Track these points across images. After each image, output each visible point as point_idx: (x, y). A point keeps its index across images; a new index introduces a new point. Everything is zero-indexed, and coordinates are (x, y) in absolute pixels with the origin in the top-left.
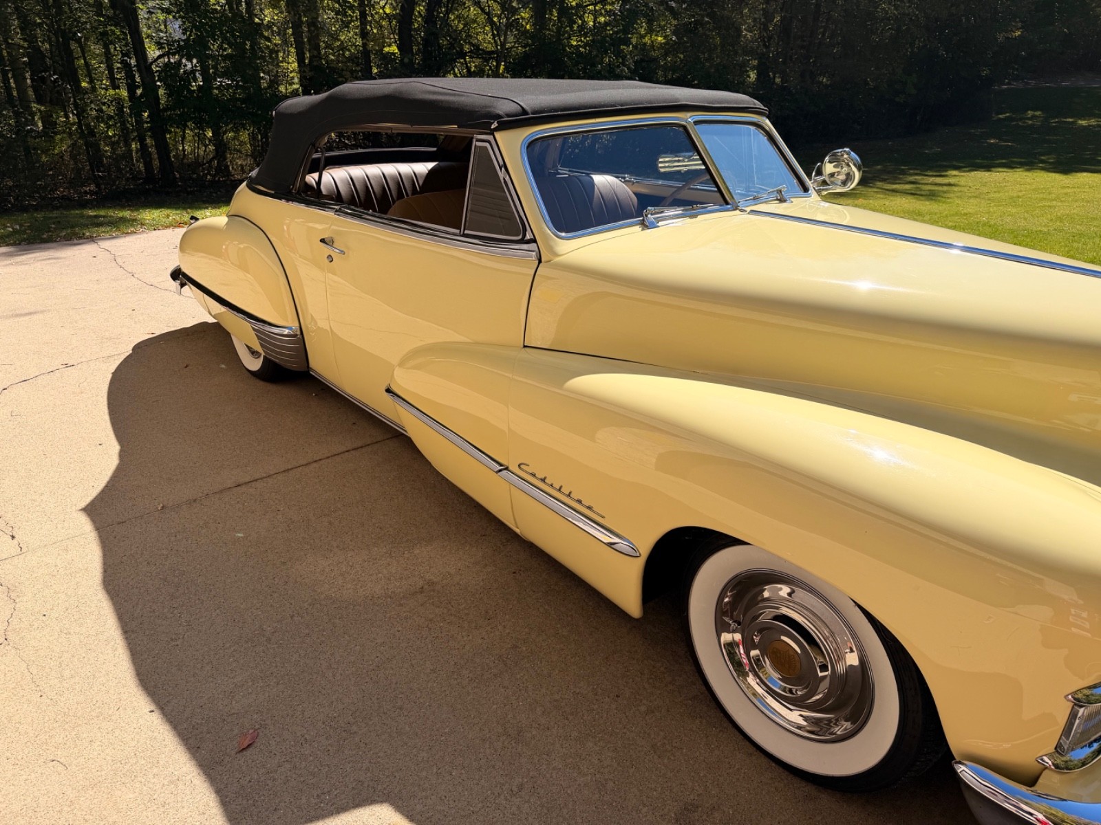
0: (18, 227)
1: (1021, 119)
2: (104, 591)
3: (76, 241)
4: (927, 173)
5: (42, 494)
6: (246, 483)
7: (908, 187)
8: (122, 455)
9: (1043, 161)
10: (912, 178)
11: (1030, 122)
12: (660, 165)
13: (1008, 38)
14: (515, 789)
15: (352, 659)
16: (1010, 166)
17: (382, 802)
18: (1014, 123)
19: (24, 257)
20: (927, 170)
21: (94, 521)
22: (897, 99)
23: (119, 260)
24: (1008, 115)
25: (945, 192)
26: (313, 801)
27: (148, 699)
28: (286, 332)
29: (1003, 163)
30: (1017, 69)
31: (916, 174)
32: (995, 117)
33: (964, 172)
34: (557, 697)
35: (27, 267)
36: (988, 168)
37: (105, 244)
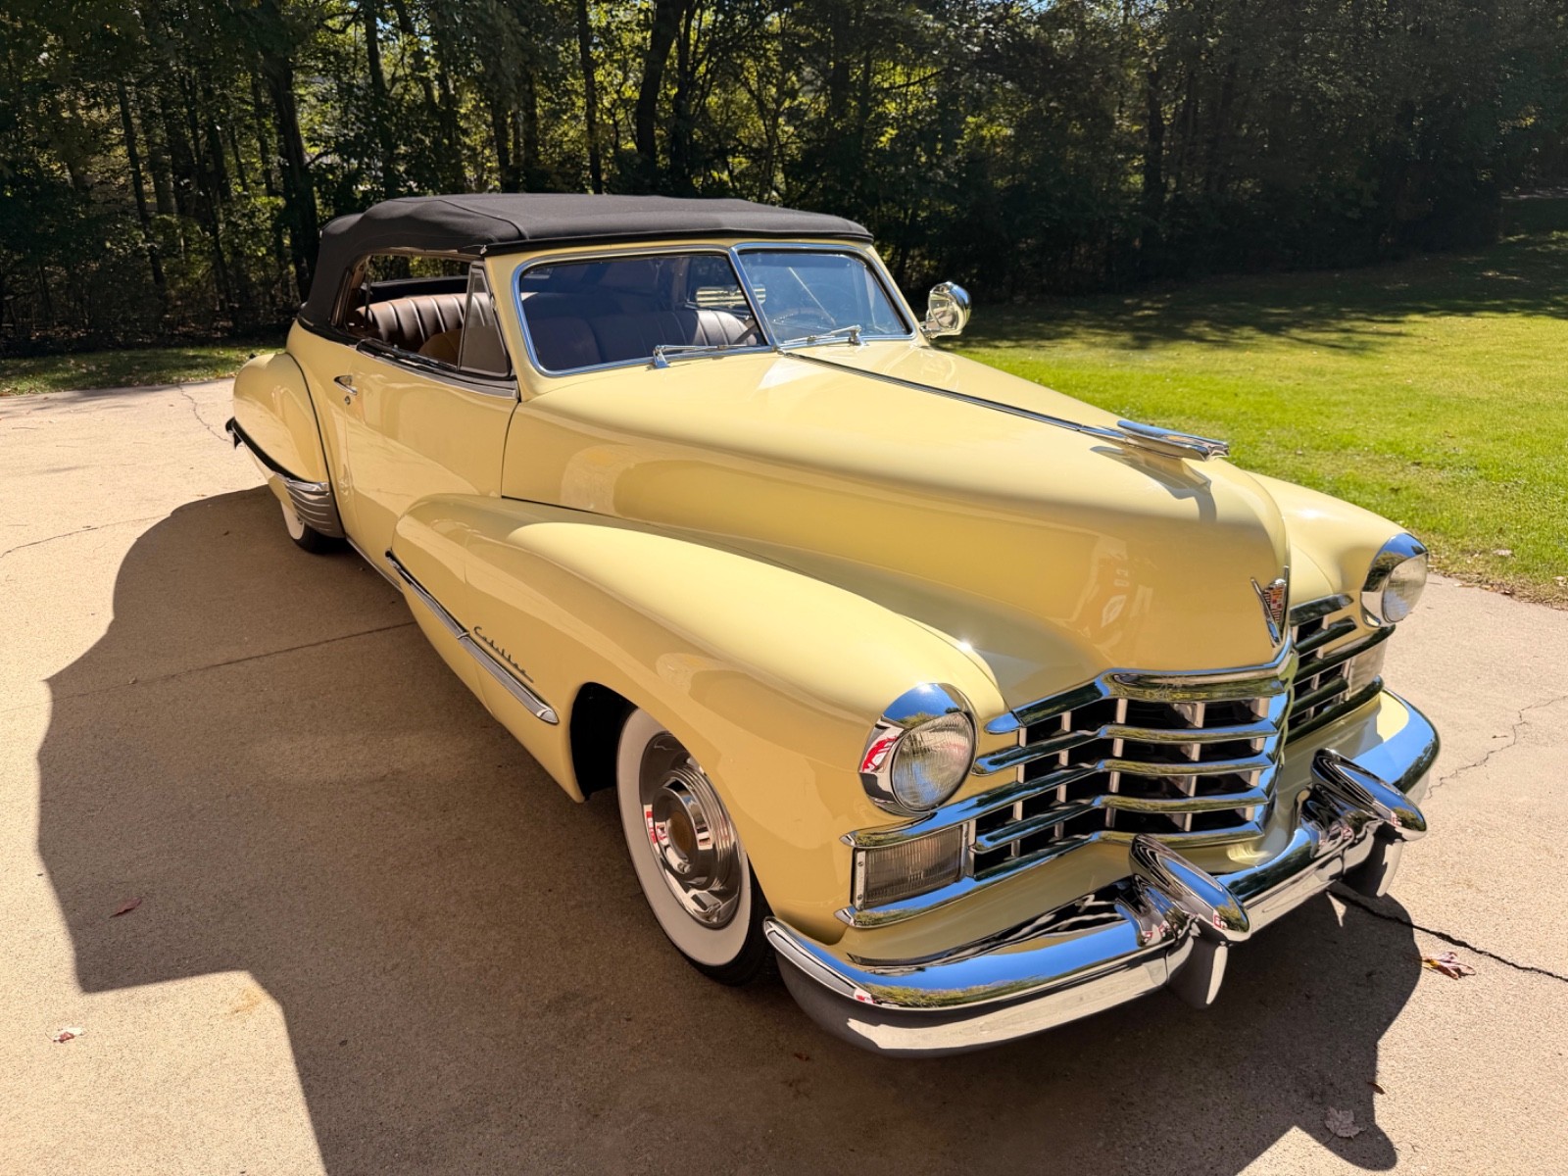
0: (94, 368)
1: (1540, 244)
2: (36, 761)
3: (157, 386)
4: (1375, 318)
5: (9, 663)
6: (239, 661)
7: (1334, 336)
8: (112, 627)
9: (1556, 304)
10: (1346, 325)
11: (1554, 247)
12: (699, 299)
13: (1514, 128)
14: (389, 967)
15: (273, 839)
16: (1503, 310)
17: (242, 969)
18: (1530, 248)
19: (87, 404)
20: (1376, 314)
21: (53, 692)
22: (1349, 214)
23: (199, 411)
24: (1522, 236)
25: (1382, 344)
26: (171, 964)
27: (41, 864)
28: (316, 488)
29: (1497, 305)
30: (1534, 173)
31: (1358, 319)
32: (1502, 239)
33: (1431, 316)
34: (481, 888)
35: (86, 416)
36: (1468, 311)
37: (189, 391)
